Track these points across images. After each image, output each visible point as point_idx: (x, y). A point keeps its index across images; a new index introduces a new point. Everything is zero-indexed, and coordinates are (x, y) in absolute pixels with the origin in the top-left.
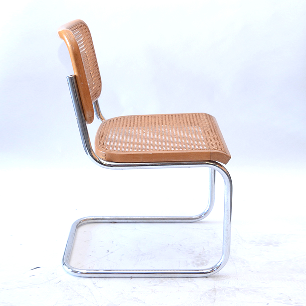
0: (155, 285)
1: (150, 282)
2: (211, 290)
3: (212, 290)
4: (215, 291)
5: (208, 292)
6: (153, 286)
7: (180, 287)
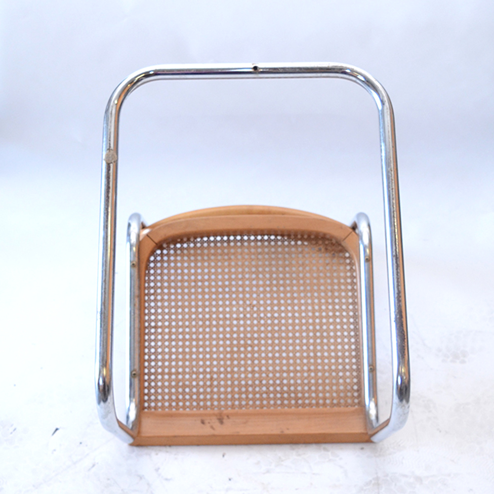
0: (268, 472)
1: (258, 463)
2: (371, 481)
3: (373, 482)
4: (378, 484)
5: (365, 488)
6: (264, 473)
7: (314, 474)
